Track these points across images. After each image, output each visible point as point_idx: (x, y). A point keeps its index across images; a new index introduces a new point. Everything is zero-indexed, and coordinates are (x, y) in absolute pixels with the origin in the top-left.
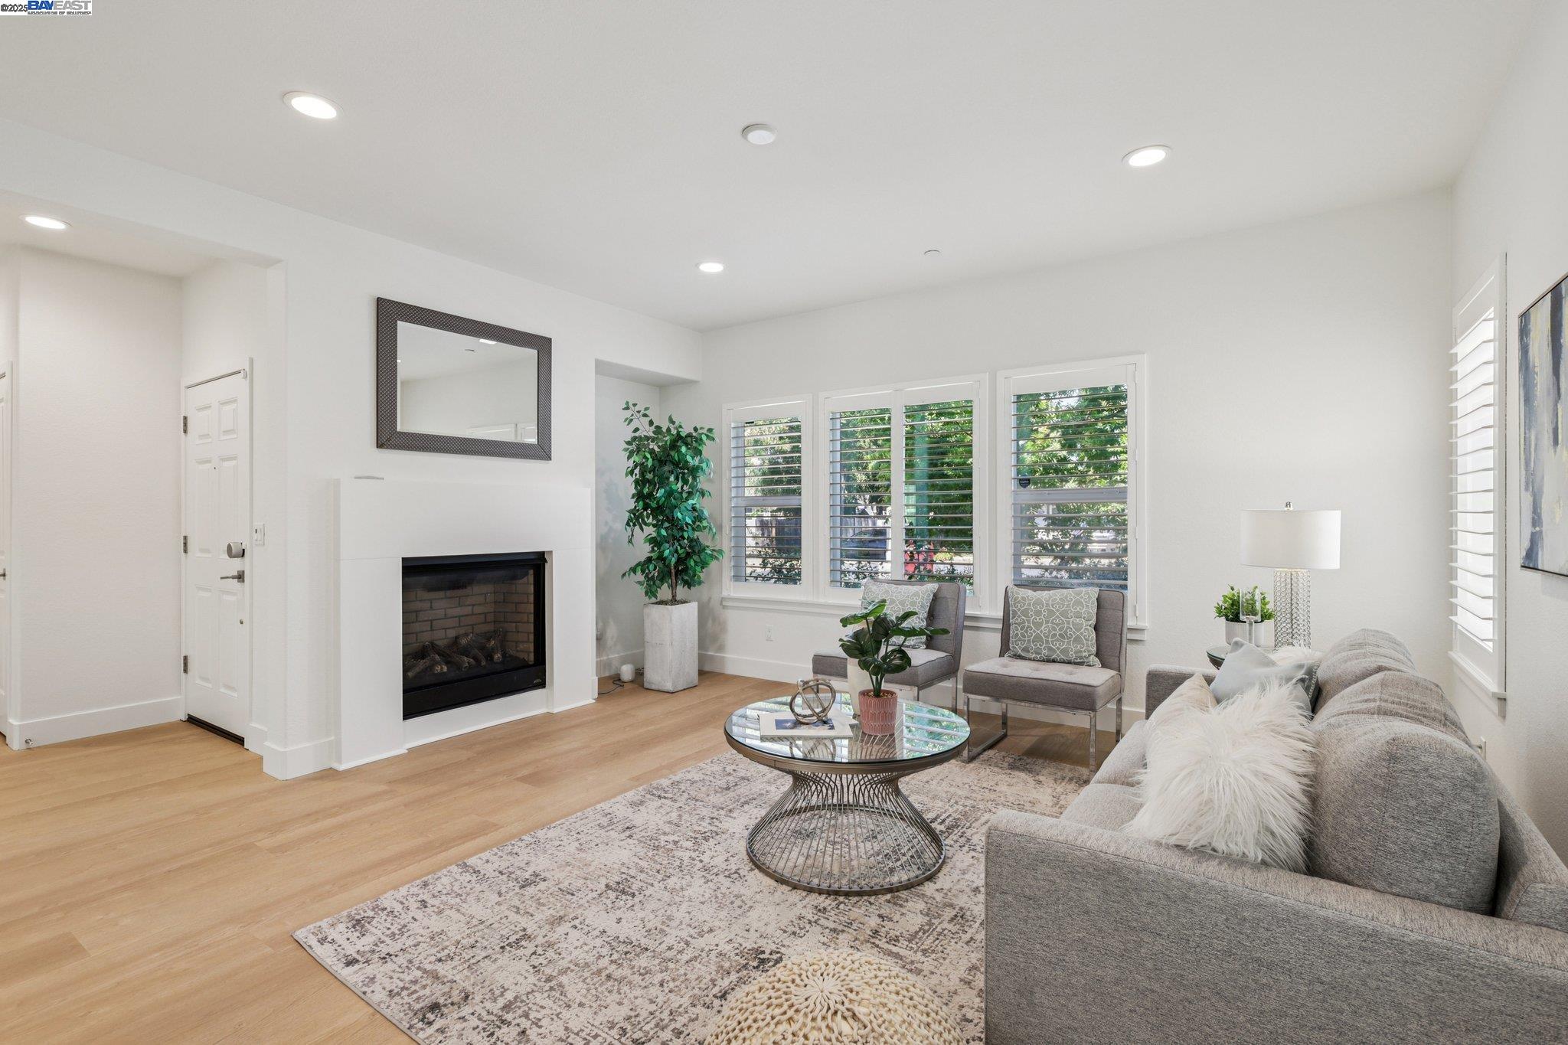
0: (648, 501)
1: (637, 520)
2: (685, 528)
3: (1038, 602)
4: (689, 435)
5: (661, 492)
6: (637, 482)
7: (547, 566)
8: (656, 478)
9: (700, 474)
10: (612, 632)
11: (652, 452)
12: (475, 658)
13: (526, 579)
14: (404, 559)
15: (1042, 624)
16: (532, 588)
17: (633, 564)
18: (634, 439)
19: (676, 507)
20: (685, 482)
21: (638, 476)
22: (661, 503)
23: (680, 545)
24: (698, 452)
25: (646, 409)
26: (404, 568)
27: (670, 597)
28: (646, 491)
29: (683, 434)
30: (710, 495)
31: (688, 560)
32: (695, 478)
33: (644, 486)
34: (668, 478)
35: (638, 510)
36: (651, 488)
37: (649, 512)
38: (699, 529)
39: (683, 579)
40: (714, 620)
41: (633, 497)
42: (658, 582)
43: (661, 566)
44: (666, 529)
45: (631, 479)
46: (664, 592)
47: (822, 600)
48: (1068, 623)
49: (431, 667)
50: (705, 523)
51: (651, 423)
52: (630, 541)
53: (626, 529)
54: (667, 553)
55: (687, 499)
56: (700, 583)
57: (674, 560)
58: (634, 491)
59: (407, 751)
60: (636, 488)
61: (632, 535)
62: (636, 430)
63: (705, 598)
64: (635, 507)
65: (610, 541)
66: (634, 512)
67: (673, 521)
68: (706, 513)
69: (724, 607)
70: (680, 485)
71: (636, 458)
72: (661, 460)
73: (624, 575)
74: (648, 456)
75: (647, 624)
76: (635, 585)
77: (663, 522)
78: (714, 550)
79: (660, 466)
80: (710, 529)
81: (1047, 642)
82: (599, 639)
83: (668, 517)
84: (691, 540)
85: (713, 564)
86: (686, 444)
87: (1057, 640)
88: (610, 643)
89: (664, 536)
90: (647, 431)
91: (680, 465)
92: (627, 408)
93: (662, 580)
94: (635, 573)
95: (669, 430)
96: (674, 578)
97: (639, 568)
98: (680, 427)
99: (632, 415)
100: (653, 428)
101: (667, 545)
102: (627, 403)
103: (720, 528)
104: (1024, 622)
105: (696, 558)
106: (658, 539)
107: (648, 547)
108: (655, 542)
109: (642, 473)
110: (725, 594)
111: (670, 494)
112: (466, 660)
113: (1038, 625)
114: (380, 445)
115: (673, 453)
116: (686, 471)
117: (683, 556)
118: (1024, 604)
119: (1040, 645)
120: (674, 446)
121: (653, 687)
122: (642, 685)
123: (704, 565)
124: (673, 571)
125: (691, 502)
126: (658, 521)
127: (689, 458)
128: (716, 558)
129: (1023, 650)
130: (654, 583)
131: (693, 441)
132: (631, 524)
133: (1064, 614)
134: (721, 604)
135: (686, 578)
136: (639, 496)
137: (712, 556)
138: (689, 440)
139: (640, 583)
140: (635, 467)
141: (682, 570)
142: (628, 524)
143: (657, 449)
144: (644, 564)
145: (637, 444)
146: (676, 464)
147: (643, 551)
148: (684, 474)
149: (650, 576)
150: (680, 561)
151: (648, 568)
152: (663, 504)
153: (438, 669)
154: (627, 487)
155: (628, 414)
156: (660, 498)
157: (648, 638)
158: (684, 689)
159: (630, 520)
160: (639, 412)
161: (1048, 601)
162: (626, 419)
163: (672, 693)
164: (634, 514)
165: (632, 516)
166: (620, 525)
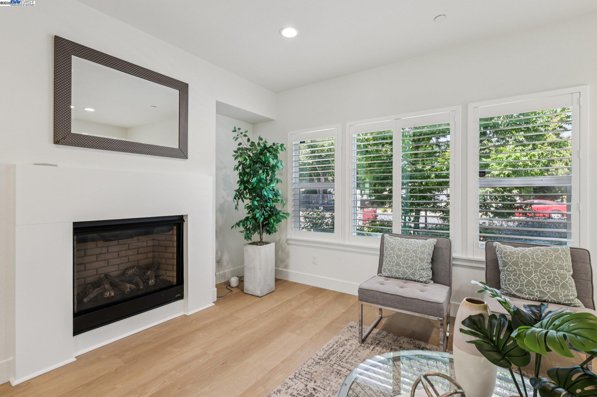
0: (246, 185)
1: (240, 196)
2: (268, 201)
3: (524, 256)
4: (271, 147)
5: (254, 180)
6: (240, 174)
7: (185, 224)
8: (251, 172)
9: (276, 169)
10: (226, 258)
11: (249, 156)
12: (136, 284)
13: (171, 232)
14: (74, 224)
15: (531, 273)
16: (175, 237)
17: (238, 221)
18: (239, 149)
19: (263, 188)
20: (268, 175)
21: (241, 171)
22: (254, 186)
23: (265, 210)
24: (276, 157)
25: (246, 132)
26: (74, 229)
27: (259, 240)
28: (245, 179)
29: (268, 146)
30: (281, 182)
31: (270, 219)
32: (273, 172)
33: (245, 176)
34: (258, 172)
35: (241, 190)
36: (248, 177)
37: (247, 191)
38: (276, 201)
39: (266, 230)
40: (282, 251)
41: (238, 183)
42: (252, 232)
43: (254, 222)
44: (257, 201)
45: (237, 172)
46: (256, 237)
47: (347, 243)
48: (554, 273)
49: (102, 294)
50: (279, 198)
51: (249, 140)
52: (236, 208)
53: (234, 201)
54: (258, 215)
55: (270, 184)
56: (275, 231)
57: (262, 219)
58: (239, 179)
59: (75, 359)
60: (240, 177)
61: (238, 204)
62: (240, 144)
63: (277, 239)
64: (239, 188)
65: (225, 207)
66: (239, 191)
67: (261, 196)
68: (280, 192)
69: (288, 244)
70: (265, 176)
71: (240, 159)
72: (254, 161)
73: (233, 227)
74: (247, 158)
75: (246, 256)
76: (239, 233)
77: (255, 197)
78: (284, 213)
79: (254, 165)
80: (282, 201)
81: (539, 287)
82: (219, 262)
83: (258, 194)
84: (271, 207)
85: (283, 221)
86: (269, 152)
87: (547, 286)
88: (225, 263)
89: (256, 205)
90: (247, 145)
91: (265, 165)
92: (235, 131)
93: (255, 231)
94: (239, 226)
95: (259, 144)
96: (261, 229)
97: (242, 223)
98: (266, 142)
99: (238, 135)
100: (250, 143)
101: (258, 211)
102: (235, 128)
103: (287, 200)
104: (515, 270)
105: (274, 217)
106: (253, 207)
107: (246, 211)
108: (251, 209)
109: (243, 169)
110: (289, 237)
111: (260, 181)
112: (129, 286)
113: (529, 273)
114: (56, 142)
115: (261, 157)
116: (268, 168)
117: (267, 217)
118: (514, 258)
119: (532, 288)
120: (262, 153)
121: (249, 293)
122: (243, 290)
123: (279, 221)
124: (261, 225)
125: (272, 185)
126: (252, 196)
127: (271, 160)
128: (286, 218)
129: (517, 291)
130: (250, 232)
131: (273, 150)
132: (237, 198)
133: (549, 266)
134: (287, 242)
135: (268, 229)
136: (242, 182)
137: (283, 216)
138: (271, 149)
139: (241, 232)
140: (239, 165)
141: (266, 224)
142: (235, 198)
143: (251, 155)
144: (244, 221)
145: (240, 152)
146: (263, 163)
147: (243, 213)
148: (267, 169)
149: (247, 228)
150: (265, 219)
151: (247, 223)
152: (256, 186)
153: (107, 294)
154: (235, 177)
155: (235, 134)
156: (254, 183)
157: (246, 264)
158: (267, 294)
159: (236, 196)
160: (241, 133)
161: (532, 255)
162: (234, 138)
163: (260, 297)
164: (239, 193)
165: (238, 193)
166: (231, 198)
